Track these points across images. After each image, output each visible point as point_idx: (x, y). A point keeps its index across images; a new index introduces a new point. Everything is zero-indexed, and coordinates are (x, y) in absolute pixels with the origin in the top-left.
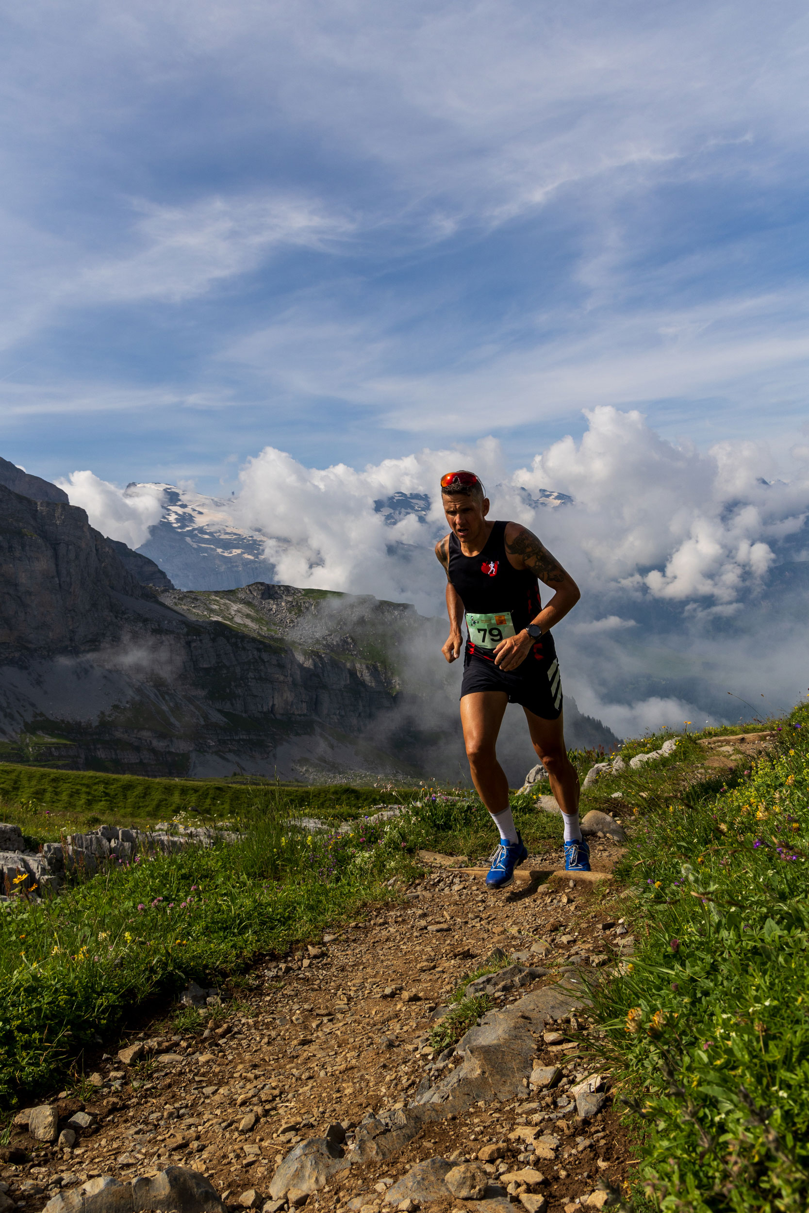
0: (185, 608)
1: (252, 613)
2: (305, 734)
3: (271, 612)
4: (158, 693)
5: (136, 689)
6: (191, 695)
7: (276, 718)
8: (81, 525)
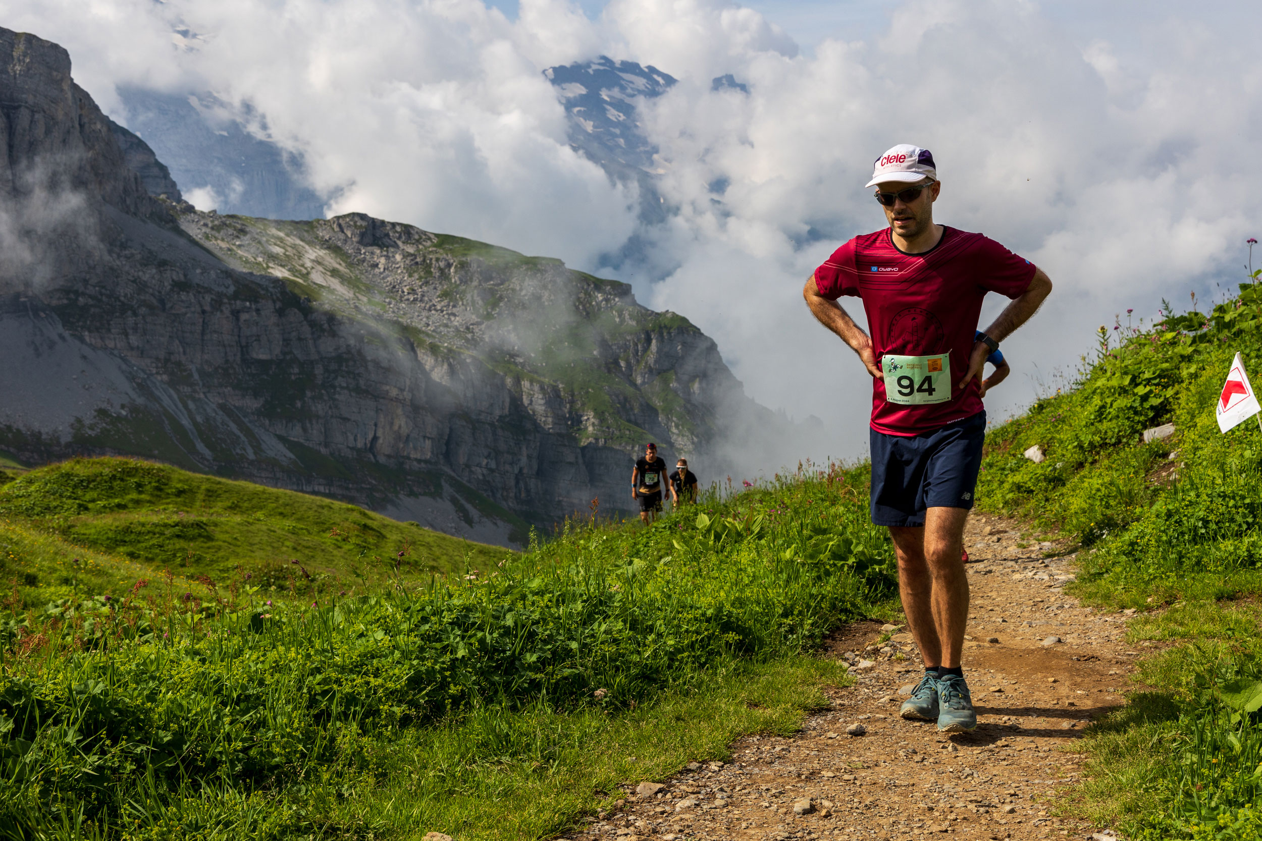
0: (224, 245)
1: (342, 268)
2: (425, 494)
3: (377, 270)
4: (175, 396)
5: (138, 384)
6: (235, 406)
7: (377, 461)
8: (58, 78)
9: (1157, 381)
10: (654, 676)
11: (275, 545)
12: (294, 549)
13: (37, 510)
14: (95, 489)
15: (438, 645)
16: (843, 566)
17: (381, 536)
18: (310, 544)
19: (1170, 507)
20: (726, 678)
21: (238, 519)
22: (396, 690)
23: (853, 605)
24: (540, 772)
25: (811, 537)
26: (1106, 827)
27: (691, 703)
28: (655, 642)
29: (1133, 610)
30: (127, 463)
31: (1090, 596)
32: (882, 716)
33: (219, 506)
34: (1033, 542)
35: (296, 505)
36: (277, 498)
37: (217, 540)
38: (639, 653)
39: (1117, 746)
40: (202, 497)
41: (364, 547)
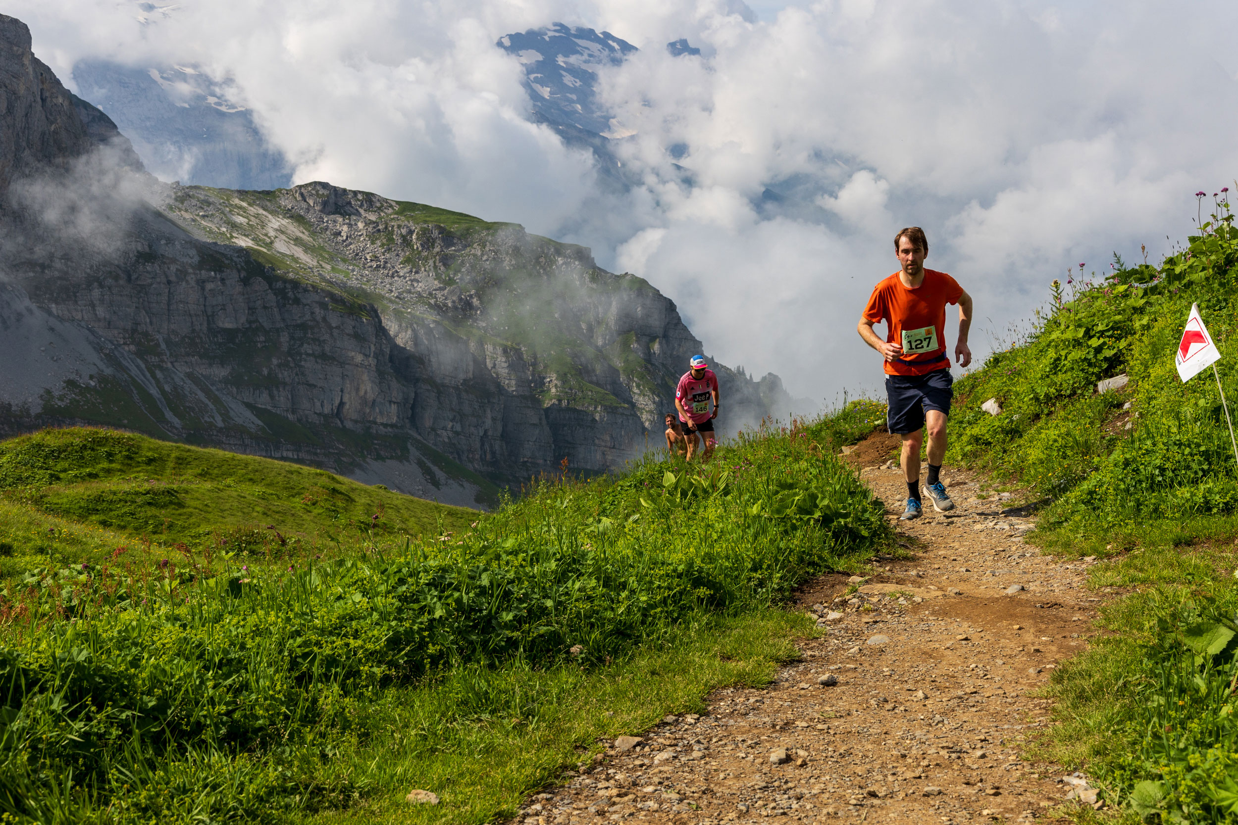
1: (306, 237)
3: (339, 238)
4: (143, 366)
5: (106, 355)
6: (202, 374)
7: (344, 427)
8: (19, 52)
9: (1111, 332)
10: (629, 631)
11: (245, 510)
12: (264, 514)
13: (10, 480)
14: (66, 459)
15: (416, 606)
16: (809, 520)
17: (350, 500)
18: (280, 509)
19: (1128, 456)
20: (699, 632)
21: (208, 485)
22: (376, 651)
23: (820, 558)
24: (520, 729)
25: (777, 492)
26: (1075, 770)
27: (665, 658)
28: (628, 598)
29: (1093, 557)
30: (97, 433)
31: (1051, 544)
32: (853, 666)
33: (189, 473)
34: (993, 493)
35: (265, 471)
36: (246, 464)
37: (188, 507)
38: (612, 609)
39: (1084, 690)
40: (172, 465)
41: (334, 511)
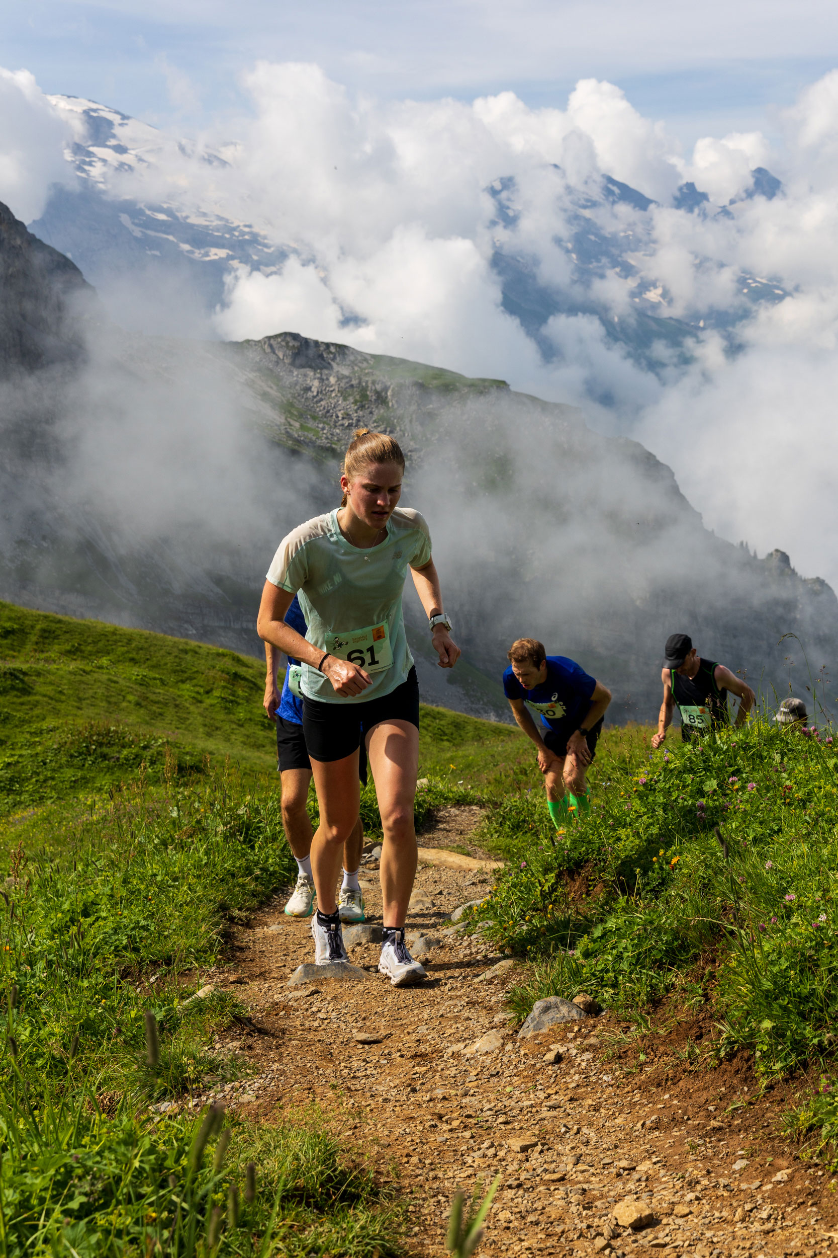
1: (273, 392)
3: (310, 394)
11: (113, 700)
12: (138, 704)
18: (161, 698)
21: (72, 666)
33: (53, 650)
35: (152, 649)
36: (130, 640)
37: (35, 694)
40: (34, 638)
41: (232, 701)
